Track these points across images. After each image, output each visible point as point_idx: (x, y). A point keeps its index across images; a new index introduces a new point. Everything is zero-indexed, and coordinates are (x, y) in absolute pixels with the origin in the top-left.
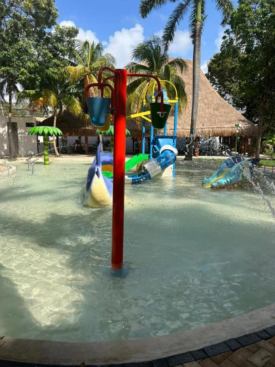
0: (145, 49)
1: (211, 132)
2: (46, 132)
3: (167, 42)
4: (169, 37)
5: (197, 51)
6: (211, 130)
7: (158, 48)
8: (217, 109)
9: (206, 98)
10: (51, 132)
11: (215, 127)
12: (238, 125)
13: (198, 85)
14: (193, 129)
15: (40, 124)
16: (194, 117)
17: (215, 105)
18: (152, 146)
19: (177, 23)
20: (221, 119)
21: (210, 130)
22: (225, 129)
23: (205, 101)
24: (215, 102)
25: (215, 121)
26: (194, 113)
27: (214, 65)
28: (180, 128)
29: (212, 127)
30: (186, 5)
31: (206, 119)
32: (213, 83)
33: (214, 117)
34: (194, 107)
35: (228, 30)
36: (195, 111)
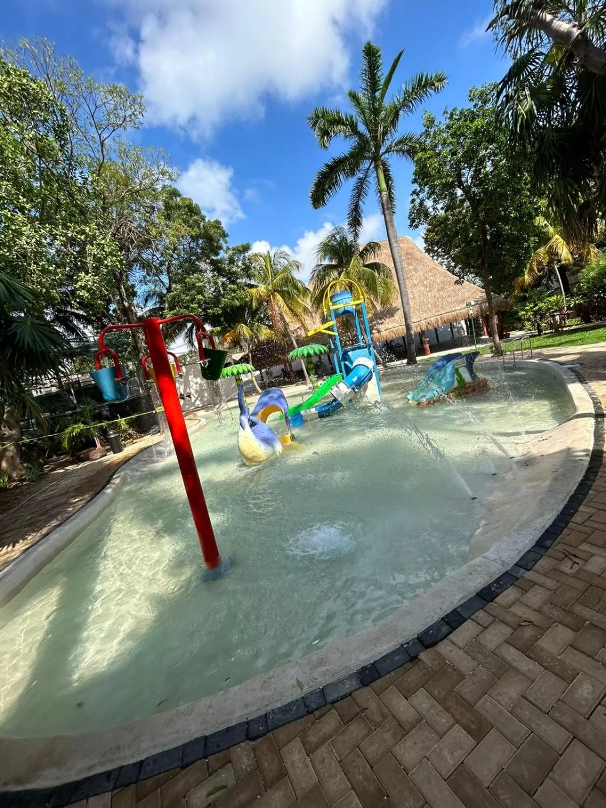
0: (328, 245)
1: (440, 321)
2: (235, 372)
3: (356, 229)
4: (355, 222)
5: (390, 228)
6: (438, 317)
7: (344, 239)
8: (443, 289)
9: (426, 279)
10: (241, 371)
11: (443, 312)
12: (470, 303)
13: (402, 268)
14: (409, 324)
15: (236, 363)
16: (407, 310)
17: (438, 284)
18: (342, 363)
19: (360, 203)
20: (450, 300)
21: (437, 319)
22: (458, 312)
23: (425, 282)
24: (438, 281)
25: (442, 304)
26: (405, 304)
27: (432, 235)
28: (398, 325)
29: (439, 313)
30: (365, 178)
31: (430, 306)
32: (437, 255)
33: (440, 300)
34: (403, 297)
35: (415, 190)
36: (405, 301)
